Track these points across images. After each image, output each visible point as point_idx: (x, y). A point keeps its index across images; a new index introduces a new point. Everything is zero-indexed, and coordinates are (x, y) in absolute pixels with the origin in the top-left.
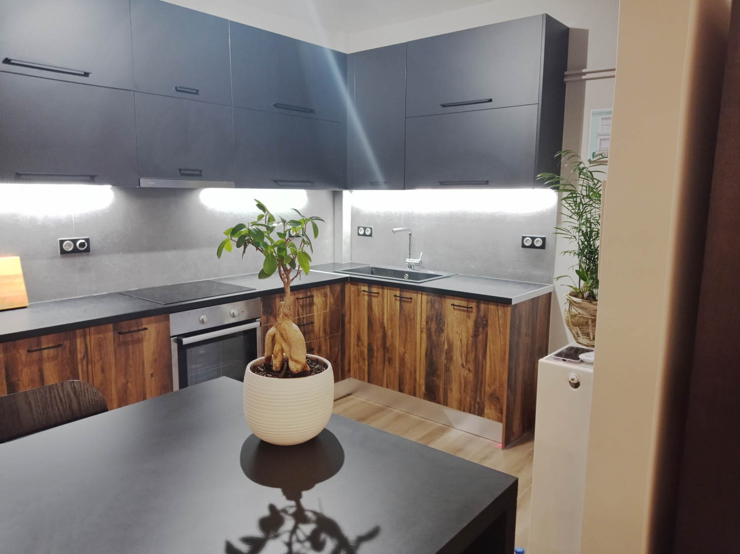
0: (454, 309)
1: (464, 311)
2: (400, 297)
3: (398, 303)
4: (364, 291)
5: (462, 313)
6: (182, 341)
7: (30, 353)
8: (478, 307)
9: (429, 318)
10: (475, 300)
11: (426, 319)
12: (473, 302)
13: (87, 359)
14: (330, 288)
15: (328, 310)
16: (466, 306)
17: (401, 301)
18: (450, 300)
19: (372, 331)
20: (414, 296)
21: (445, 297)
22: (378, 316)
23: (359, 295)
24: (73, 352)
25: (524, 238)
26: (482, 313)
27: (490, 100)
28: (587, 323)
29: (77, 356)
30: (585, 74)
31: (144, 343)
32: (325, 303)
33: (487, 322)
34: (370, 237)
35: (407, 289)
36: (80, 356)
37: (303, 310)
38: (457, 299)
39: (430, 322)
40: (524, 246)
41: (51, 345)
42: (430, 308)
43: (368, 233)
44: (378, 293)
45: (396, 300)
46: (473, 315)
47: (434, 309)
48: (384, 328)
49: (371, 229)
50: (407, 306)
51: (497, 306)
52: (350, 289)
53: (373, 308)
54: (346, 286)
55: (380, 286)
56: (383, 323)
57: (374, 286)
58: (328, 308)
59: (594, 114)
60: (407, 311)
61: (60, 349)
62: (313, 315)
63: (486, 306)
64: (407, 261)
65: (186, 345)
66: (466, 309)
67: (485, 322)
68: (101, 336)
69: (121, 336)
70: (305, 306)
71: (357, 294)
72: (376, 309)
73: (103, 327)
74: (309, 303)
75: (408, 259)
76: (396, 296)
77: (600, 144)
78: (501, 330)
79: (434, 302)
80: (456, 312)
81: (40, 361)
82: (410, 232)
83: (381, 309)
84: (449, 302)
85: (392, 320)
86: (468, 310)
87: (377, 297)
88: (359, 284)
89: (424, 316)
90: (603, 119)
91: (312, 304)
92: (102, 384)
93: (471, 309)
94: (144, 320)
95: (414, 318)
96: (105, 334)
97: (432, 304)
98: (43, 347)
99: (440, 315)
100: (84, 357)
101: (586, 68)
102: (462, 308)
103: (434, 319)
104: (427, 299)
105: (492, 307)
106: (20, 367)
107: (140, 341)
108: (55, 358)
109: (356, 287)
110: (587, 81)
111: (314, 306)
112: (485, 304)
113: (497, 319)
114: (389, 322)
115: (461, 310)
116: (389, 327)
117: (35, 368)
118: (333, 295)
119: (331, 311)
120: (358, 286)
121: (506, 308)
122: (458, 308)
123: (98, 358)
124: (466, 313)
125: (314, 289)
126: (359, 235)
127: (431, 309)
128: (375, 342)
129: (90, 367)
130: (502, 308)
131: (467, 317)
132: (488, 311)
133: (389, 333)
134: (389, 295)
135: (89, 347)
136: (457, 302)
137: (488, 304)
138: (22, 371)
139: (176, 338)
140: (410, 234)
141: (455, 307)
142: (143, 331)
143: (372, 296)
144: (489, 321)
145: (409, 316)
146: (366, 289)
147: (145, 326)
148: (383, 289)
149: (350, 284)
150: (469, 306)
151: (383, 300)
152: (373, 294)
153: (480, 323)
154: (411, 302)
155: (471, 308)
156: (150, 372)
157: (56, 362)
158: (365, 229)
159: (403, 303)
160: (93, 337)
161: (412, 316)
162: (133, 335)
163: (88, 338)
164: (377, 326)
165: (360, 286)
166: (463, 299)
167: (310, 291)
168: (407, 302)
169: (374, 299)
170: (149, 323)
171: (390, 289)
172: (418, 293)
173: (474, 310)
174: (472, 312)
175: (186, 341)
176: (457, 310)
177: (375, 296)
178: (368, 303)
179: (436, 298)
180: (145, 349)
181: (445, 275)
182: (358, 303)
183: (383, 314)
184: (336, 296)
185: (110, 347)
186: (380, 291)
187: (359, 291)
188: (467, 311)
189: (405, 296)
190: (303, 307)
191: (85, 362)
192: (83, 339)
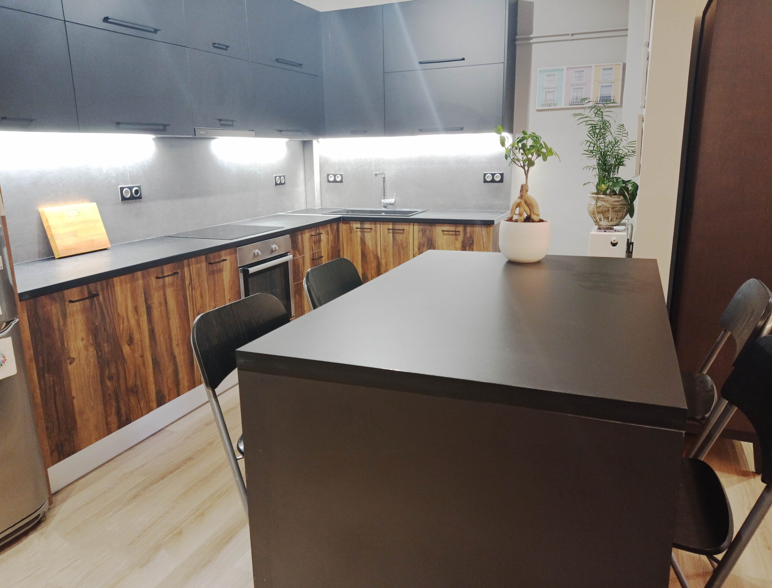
0: (444, 234)
1: (452, 235)
2: (393, 229)
3: (391, 235)
4: (357, 228)
5: (451, 236)
6: (248, 271)
7: (157, 279)
8: (465, 231)
9: (421, 245)
10: (462, 225)
11: (419, 246)
12: (460, 227)
13: (192, 285)
14: (330, 226)
15: (330, 247)
16: (454, 230)
17: (393, 233)
18: (439, 227)
19: (366, 262)
20: (405, 227)
21: (435, 226)
22: (371, 249)
23: (351, 232)
24: (183, 279)
25: (485, 175)
26: (468, 235)
27: (463, 59)
28: (608, 210)
29: (185, 283)
30: (532, 38)
31: (224, 272)
32: (328, 239)
33: (473, 241)
34: (341, 183)
35: (399, 222)
36: (187, 282)
37: (315, 245)
38: (446, 226)
39: (422, 248)
40: (485, 181)
41: (170, 273)
42: (421, 235)
43: (339, 179)
44: (371, 229)
45: (389, 232)
46: (461, 238)
47: (425, 237)
48: (378, 258)
49: (342, 175)
50: (399, 237)
51: (481, 227)
52: (343, 227)
53: (366, 242)
54: (340, 224)
55: (373, 223)
56: (377, 254)
57: (366, 222)
58: (330, 245)
59: (540, 71)
60: (399, 241)
61: (175, 276)
62: (321, 250)
63: (472, 228)
64: (382, 202)
65: (251, 274)
66: (454, 233)
67: (471, 242)
68: (199, 265)
69: (210, 265)
70: (316, 242)
71: (349, 232)
72: (370, 243)
73: (199, 258)
74: (318, 240)
75: (383, 200)
76: (389, 229)
77: (546, 95)
78: (485, 246)
79: (425, 230)
80: (445, 236)
81: (164, 286)
82: (384, 176)
83: (374, 242)
84: (438, 229)
85: (385, 250)
86: (456, 233)
87: (370, 232)
88: (351, 222)
89: (416, 243)
90: (547, 75)
91: (320, 241)
92: (201, 307)
93: (458, 233)
94: (223, 252)
95: (407, 247)
96: (201, 264)
97: (424, 232)
98: (165, 275)
99: (431, 241)
100: (190, 284)
101: (532, 34)
102: (451, 233)
103: (426, 244)
104: (419, 229)
105: (477, 228)
106: (153, 292)
107: (221, 271)
108: (172, 285)
109: (348, 225)
110: (533, 45)
111: (322, 242)
112: (470, 227)
113: (482, 238)
114: (383, 253)
115: (450, 235)
116: (383, 256)
117: (161, 292)
118: (332, 233)
119: (332, 248)
120: (350, 224)
121: (488, 228)
122: (447, 233)
123: (198, 285)
124: (454, 237)
125: (321, 227)
126: (329, 181)
127: (423, 237)
128: (369, 272)
129: (193, 292)
130: (485, 228)
131: (455, 239)
132: (474, 233)
133: (383, 262)
134: (383, 229)
135: (192, 275)
136: (446, 228)
137: (474, 227)
138: (154, 295)
139: (242, 268)
140: (384, 178)
141: (445, 232)
142: (222, 262)
143: (365, 232)
144: (474, 240)
145: (402, 245)
146: (359, 226)
147: (223, 258)
148: (375, 224)
149: (342, 224)
150: (457, 230)
151: (376, 234)
152: (366, 230)
153: (467, 243)
154: (403, 233)
155: (459, 231)
156: (229, 298)
157: (173, 288)
158: (335, 176)
159: (395, 235)
160: (194, 266)
161: (405, 245)
162: (216, 265)
163: (191, 267)
164: (371, 258)
165: (352, 224)
166: (451, 225)
167: (319, 230)
168: (400, 233)
169: (366, 234)
170: (225, 255)
171: (383, 224)
172: (409, 225)
173: (462, 233)
174: (459, 235)
175: (252, 270)
176: (446, 234)
177: (368, 232)
178: (361, 239)
179: (427, 227)
180: (225, 278)
181: (420, 210)
182: (350, 240)
183: (377, 246)
184: (334, 234)
185: (204, 274)
186: (373, 226)
187: (351, 229)
188: (456, 235)
189: (397, 228)
190: (315, 243)
191: (190, 288)
192: (188, 268)
